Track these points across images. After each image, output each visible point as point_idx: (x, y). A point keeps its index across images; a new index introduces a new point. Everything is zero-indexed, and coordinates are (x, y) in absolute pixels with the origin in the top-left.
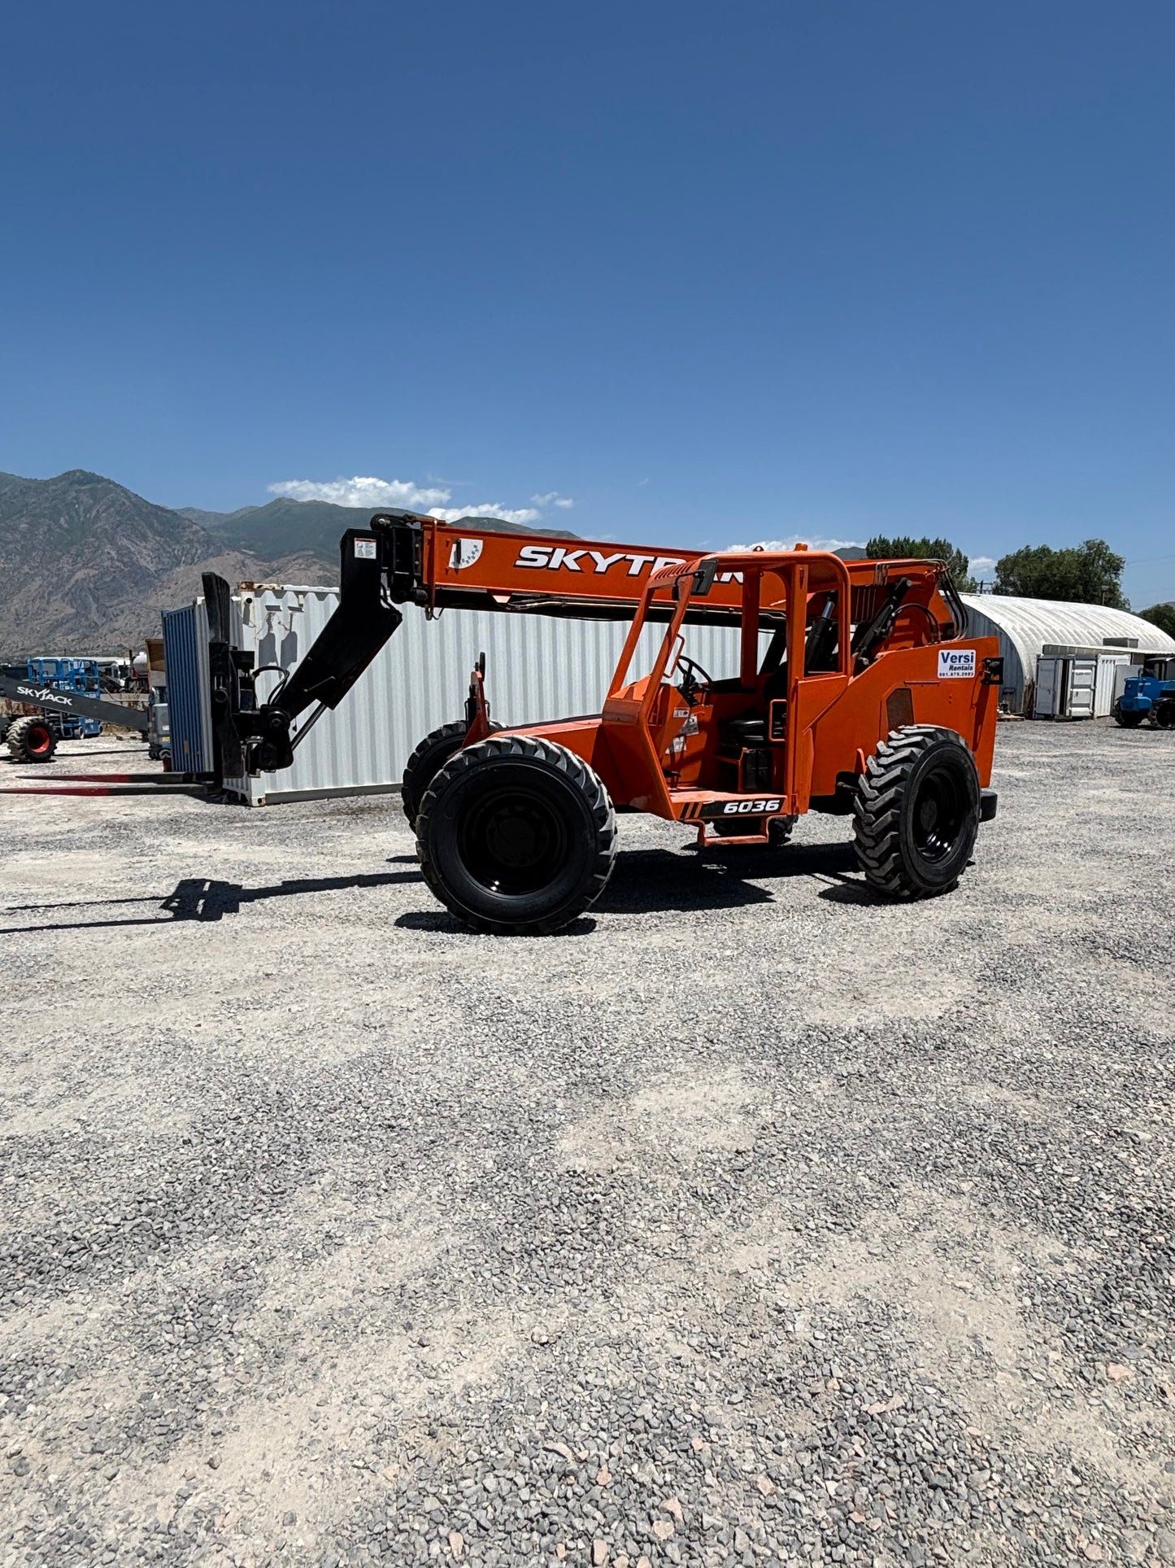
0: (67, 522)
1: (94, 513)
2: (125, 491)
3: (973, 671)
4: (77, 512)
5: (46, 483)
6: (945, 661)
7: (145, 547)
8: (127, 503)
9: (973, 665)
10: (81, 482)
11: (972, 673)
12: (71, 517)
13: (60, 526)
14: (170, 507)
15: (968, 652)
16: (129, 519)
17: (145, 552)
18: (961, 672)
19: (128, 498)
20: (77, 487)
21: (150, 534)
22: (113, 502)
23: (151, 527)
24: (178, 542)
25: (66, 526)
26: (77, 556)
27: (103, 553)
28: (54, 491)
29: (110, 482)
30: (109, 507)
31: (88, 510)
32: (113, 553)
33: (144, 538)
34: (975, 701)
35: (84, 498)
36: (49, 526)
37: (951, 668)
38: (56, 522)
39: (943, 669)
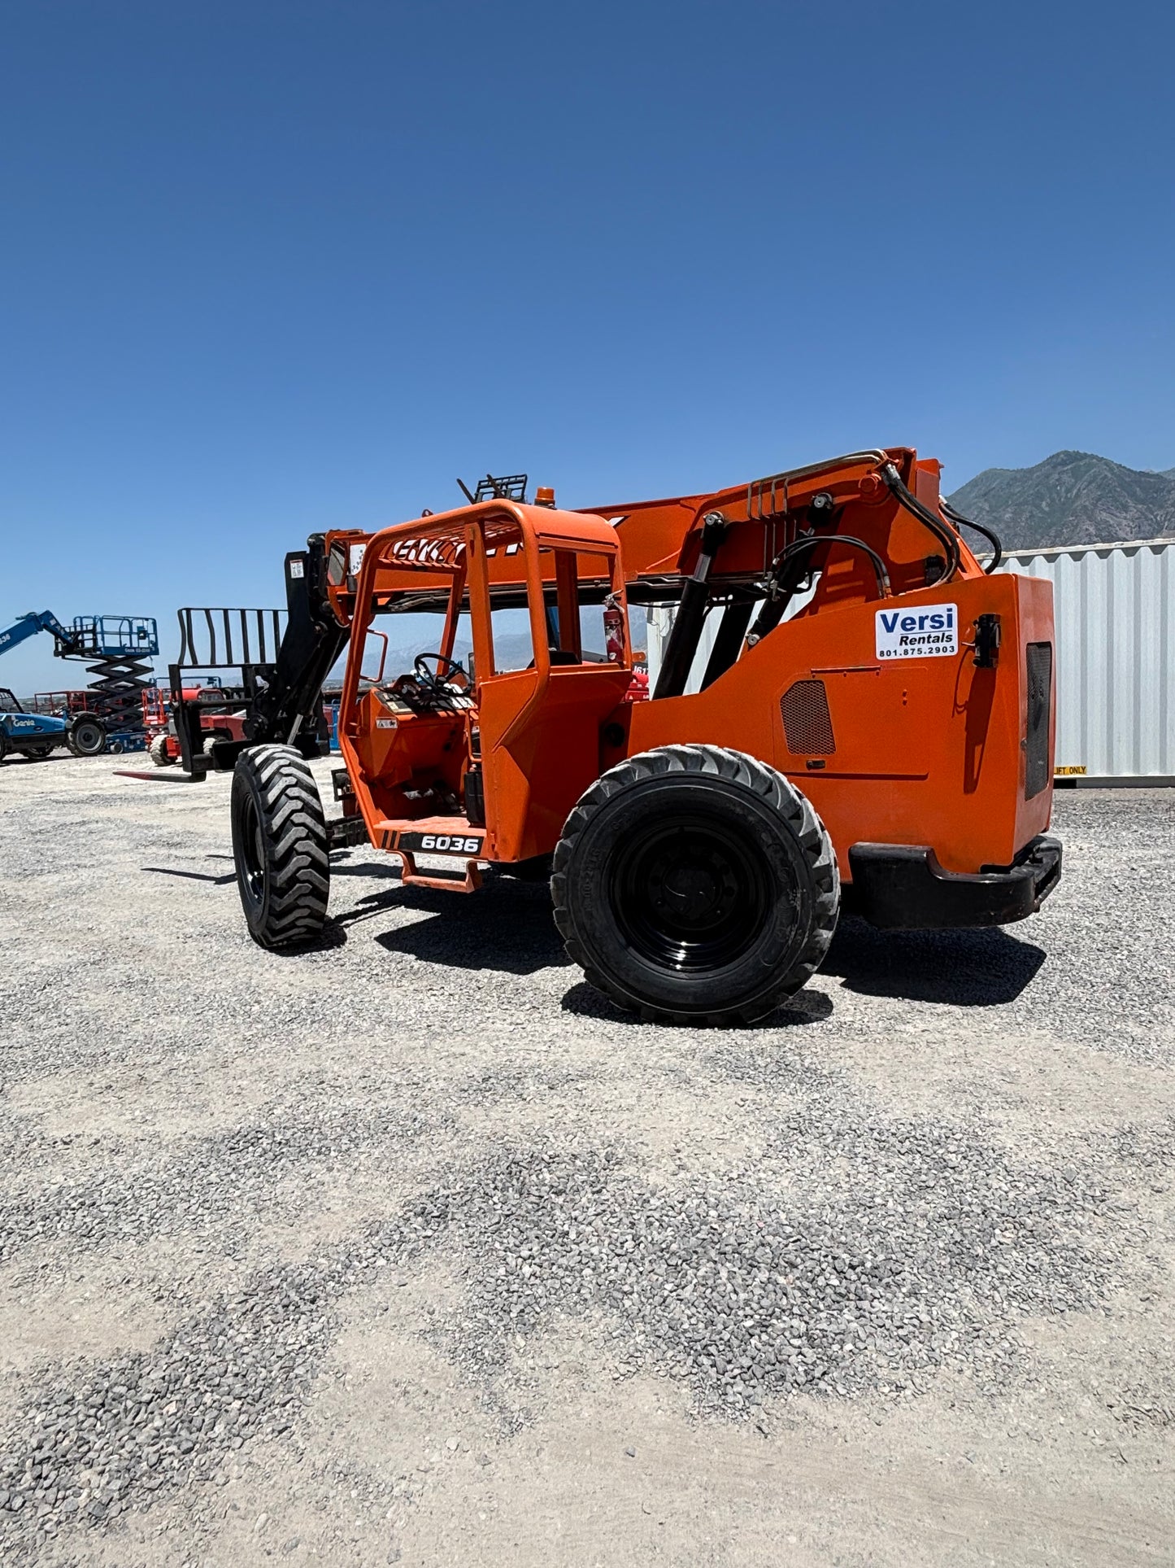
0: (1048, 505)
1: (1075, 491)
2: (1107, 463)
3: (955, 642)
4: (1058, 493)
5: (1031, 471)
6: (890, 629)
7: (1125, 518)
8: (1109, 475)
9: (954, 632)
10: (1064, 463)
11: (952, 648)
12: (1053, 500)
13: (1042, 511)
14: (1156, 471)
15: (941, 609)
16: (1110, 492)
17: (1125, 522)
18: (925, 647)
19: (1111, 470)
20: (1060, 468)
21: (1131, 503)
22: (1095, 477)
23: (1133, 495)
24: (1161, 507)
25: (1047, 509)
26: (1055, 537)
27: (1081, 530)
28: (1038, 477)
29: (1093, 457)
30: (1090, 483)
31: (1068, 491)
32: (1092, 530)
33: (1125, 508)
34: (963, 697)
35: (1065, 477)
36: (1031, 512)
37: (904, 640)
38: (1038, 507)
39: (887, 644)
